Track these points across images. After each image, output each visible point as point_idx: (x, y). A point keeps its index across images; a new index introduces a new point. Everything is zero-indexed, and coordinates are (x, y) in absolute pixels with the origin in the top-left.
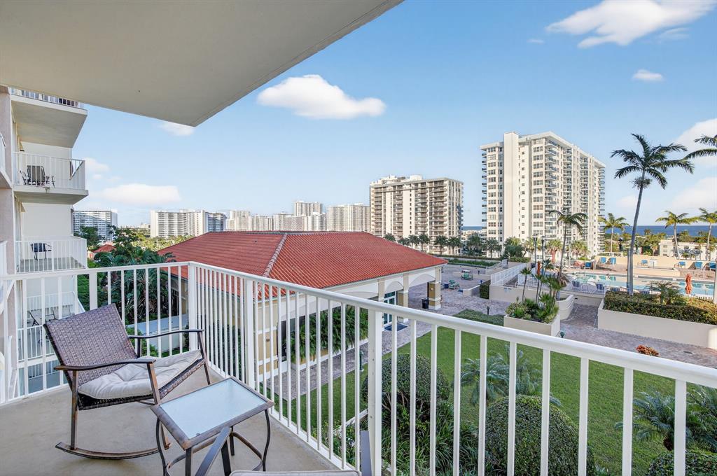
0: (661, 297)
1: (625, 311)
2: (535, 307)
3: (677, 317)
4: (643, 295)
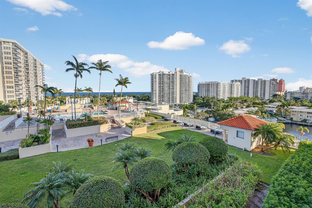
0: (85, 119)
1: (76, 127)
2: (37, 138)
3: (92, 125)
4: (79, 120)
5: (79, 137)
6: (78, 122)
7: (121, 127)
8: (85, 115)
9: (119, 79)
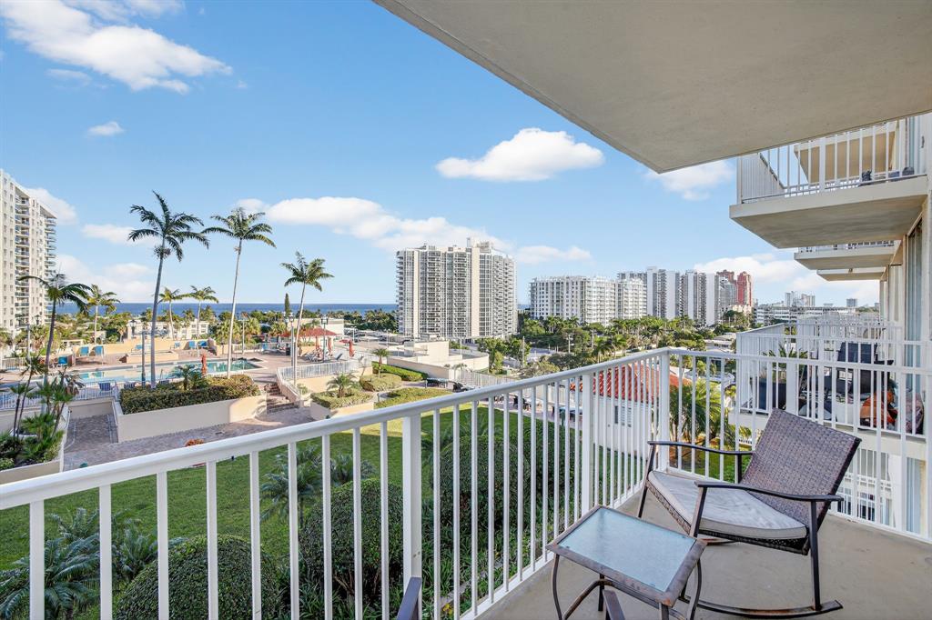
1: (152, 408)
3: (205, 400)
4: (163, 385)
5: (161, 437)
6: (160, 393)
7: (297, 407)
8: (186, 371)
9: (297, 266)
